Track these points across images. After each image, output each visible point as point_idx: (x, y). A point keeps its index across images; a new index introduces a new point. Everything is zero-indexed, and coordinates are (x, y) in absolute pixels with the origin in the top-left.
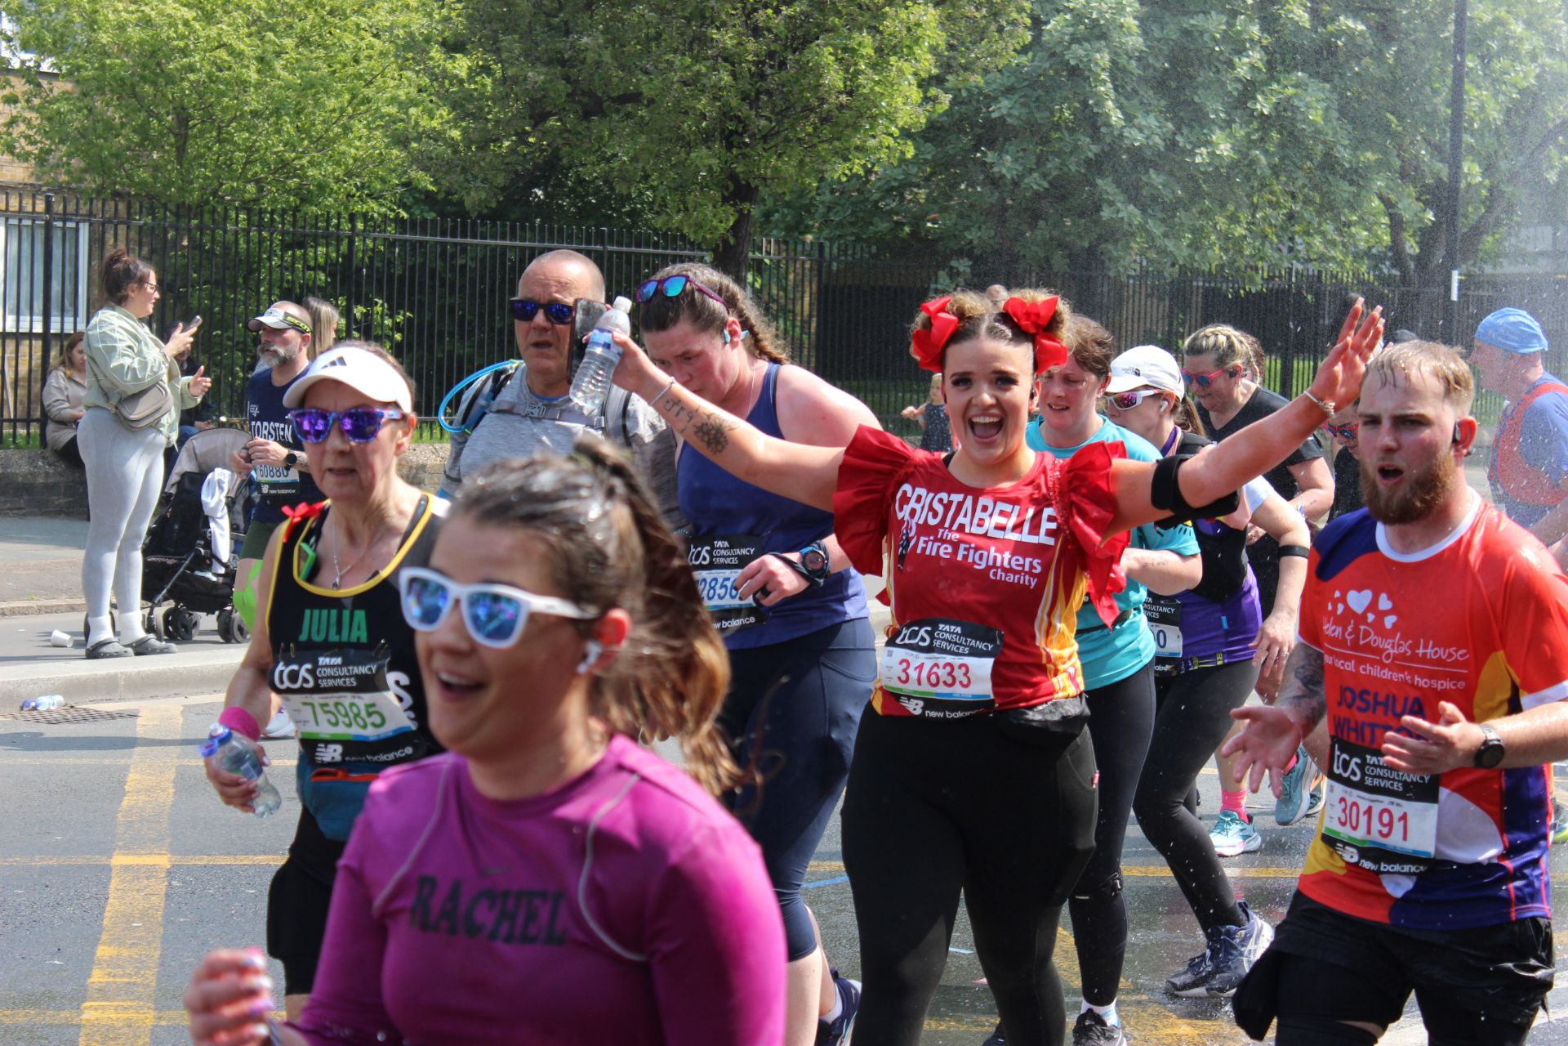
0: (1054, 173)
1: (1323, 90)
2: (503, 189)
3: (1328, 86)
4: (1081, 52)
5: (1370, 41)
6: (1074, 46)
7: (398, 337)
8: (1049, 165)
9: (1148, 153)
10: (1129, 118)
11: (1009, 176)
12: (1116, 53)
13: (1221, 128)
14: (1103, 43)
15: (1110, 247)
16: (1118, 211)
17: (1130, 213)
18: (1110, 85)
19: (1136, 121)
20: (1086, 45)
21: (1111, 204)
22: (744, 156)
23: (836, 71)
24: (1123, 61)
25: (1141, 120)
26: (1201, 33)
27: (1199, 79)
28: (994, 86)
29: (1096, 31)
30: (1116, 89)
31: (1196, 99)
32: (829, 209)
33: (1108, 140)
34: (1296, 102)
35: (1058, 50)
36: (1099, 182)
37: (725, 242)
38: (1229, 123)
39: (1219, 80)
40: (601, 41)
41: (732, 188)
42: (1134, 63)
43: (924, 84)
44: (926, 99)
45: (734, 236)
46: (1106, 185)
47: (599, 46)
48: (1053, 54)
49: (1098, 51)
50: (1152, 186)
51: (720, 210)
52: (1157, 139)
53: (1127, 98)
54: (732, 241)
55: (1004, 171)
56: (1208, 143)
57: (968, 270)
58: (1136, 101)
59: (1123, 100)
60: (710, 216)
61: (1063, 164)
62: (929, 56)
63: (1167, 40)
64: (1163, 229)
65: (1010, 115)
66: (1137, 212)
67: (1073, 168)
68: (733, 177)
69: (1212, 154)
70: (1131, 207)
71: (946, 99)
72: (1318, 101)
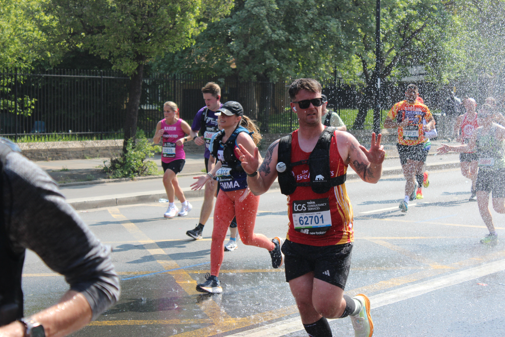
0: (250, 49)
1: (336, 21)
2: (62, 58)
3: (337, 20)
4: (257, 10)
5: (351, 6)
6: (255, 8)
7: (33, 107)
8: (248, 47)
9: (280, 42)
10: (274, 31)
11: (235, 51)
12: (268, 10)
13: (303, 34)
14: (264, 7)
15: (270, 73)
16: (271, 61)
17: (276, 62)
18: (266, 21)
19: (276, 32)
20: (258, 8)
21: (269, 59)
22: (139, 45)
23: (168, 17)
24: (271, 13)
25: (277, 32)
26: (296, 3)
27: (296, 18)
28: (230, 22)
29: (261, 3)
30: (269, 21)
31: (295, 25)
32: (179, 63)
33: (267, 38)
34: (327, 25)
35: (250, 9)
36: (265, 52)
37: (135, 73)
38: (306, 32)
39: (302, 18)
40: (91, 9)
41: (136, 56)
42: (274, 14)
43: (198, 21)
44: (200, 26)
45: (138, 71)
46: (267, 53)
47: (90, 10)
48: (249, 11)
49: (262, 9)
50: (283, 53)
51: (132, 63)
52: (283, 38)
53: (273, 25)
54: (137, 73)
55: (234, 49)
56: (300, 39)
57: (224, 82)
58: (276, 26)
59: (271, 25)
60: (129, 65)
61: (252, 47)
62: (199, 12)
63: (285, 6)
64: (286, 67)
65: (235, 31)
66: (278, 62)
67: (256, 48)
68: (136, 52)
69: (301, 42)
70: (276, 60)
71: (205, 26)
72: (335, 25)
